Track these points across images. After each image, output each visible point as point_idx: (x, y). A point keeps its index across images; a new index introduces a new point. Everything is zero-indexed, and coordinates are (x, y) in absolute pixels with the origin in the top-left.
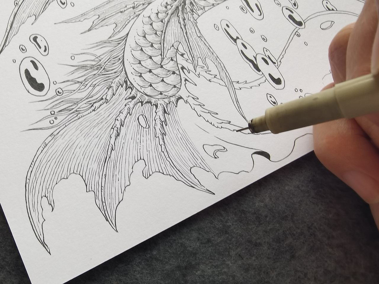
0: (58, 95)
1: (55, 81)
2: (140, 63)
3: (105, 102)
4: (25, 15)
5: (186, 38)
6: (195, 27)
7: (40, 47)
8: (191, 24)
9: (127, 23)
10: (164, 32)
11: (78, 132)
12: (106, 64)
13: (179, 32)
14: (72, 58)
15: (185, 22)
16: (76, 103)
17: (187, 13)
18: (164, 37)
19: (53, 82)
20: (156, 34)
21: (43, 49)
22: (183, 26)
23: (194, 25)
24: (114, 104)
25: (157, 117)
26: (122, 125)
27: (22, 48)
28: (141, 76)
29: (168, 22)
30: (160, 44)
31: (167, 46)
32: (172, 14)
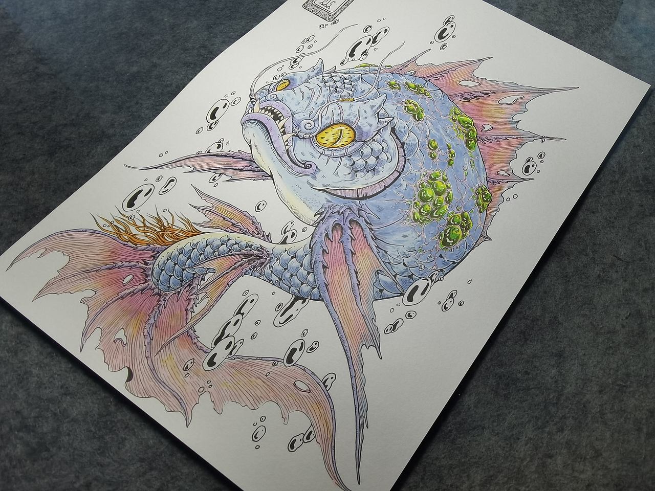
1: (139, 211)
2: (180, 254)
4: (190, 164)
5: (222, 275)
6: (237, 277)
7: (165, 188)
9: (214, 227)
10: (219, 256)
11: (103, 244)
12: (169, 233)
13: (226, 267)
14: (165, 210)
15: (238, 267)
16: (126, 232)
18: (215, 259)
20: (215, 252)
22: (233, 267)
24: (135, 254)
25: (136, 287)
26: (119, 267)
27: (160, 178)
28: (168, 260)
30: (206, 259)
31: (206, 265)
32: (242, 254)
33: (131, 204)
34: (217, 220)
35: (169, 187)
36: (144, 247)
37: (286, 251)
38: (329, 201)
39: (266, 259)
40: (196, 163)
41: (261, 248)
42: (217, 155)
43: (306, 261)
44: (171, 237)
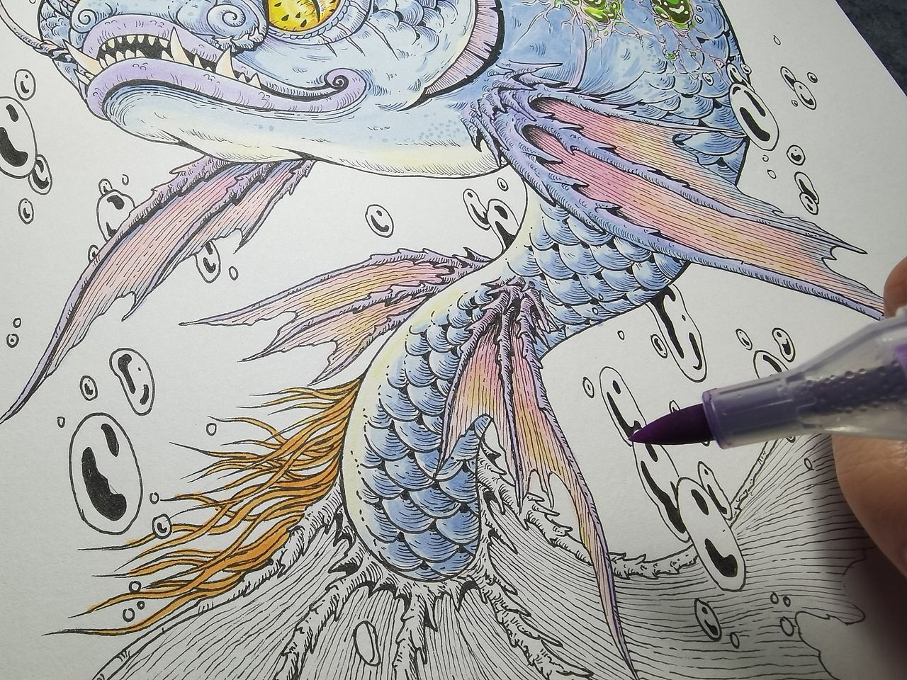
0: (157, 536)
1: (156, 494)
2: (382, 467)
3: (275, 574)
4: (108, 291)
5: (509, 408)
6: (536, 378)
7: (133, 389)
8: (526, 370)
9: (364, 344)
10: (454, 383)
11: (194, 653)
12: (294, 457)
13: (494, 387)
14: (211, 428)
15: (511, 361)
17: (520, 336)
18: (454, 397)
19: (151, 494)
20: (434, 385)
21: (140, 392)
22: (504, 373)
23: (534, 374)
24: (298, 581)
26: (310, 647)
27: (86, 385)
28: (379, 506)
29: (470, 355)
30: (442, 416)
31: (458, 425)
32: (482, 334)
33: (111, 505)
34: (347, 326)
35: (140, 379)
36: (292, 546)
37: (530, 249)
38: (461, 106)
39: (527, 296)
40: (119, 279)
41: (494, 287)
42: (142, 221)
43: (580, 232)
44: (317, 459)
